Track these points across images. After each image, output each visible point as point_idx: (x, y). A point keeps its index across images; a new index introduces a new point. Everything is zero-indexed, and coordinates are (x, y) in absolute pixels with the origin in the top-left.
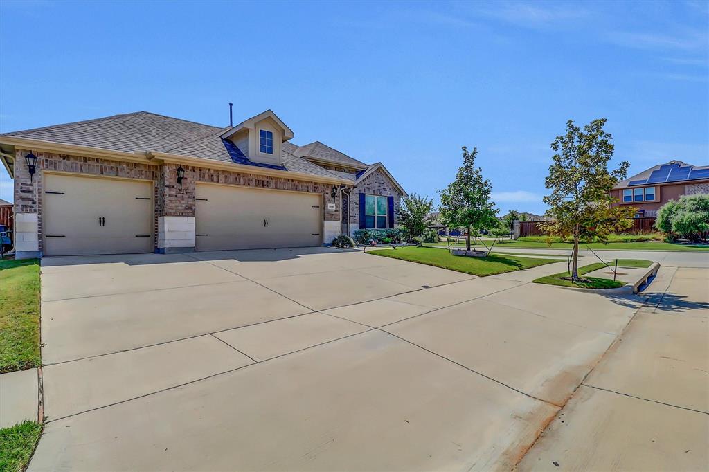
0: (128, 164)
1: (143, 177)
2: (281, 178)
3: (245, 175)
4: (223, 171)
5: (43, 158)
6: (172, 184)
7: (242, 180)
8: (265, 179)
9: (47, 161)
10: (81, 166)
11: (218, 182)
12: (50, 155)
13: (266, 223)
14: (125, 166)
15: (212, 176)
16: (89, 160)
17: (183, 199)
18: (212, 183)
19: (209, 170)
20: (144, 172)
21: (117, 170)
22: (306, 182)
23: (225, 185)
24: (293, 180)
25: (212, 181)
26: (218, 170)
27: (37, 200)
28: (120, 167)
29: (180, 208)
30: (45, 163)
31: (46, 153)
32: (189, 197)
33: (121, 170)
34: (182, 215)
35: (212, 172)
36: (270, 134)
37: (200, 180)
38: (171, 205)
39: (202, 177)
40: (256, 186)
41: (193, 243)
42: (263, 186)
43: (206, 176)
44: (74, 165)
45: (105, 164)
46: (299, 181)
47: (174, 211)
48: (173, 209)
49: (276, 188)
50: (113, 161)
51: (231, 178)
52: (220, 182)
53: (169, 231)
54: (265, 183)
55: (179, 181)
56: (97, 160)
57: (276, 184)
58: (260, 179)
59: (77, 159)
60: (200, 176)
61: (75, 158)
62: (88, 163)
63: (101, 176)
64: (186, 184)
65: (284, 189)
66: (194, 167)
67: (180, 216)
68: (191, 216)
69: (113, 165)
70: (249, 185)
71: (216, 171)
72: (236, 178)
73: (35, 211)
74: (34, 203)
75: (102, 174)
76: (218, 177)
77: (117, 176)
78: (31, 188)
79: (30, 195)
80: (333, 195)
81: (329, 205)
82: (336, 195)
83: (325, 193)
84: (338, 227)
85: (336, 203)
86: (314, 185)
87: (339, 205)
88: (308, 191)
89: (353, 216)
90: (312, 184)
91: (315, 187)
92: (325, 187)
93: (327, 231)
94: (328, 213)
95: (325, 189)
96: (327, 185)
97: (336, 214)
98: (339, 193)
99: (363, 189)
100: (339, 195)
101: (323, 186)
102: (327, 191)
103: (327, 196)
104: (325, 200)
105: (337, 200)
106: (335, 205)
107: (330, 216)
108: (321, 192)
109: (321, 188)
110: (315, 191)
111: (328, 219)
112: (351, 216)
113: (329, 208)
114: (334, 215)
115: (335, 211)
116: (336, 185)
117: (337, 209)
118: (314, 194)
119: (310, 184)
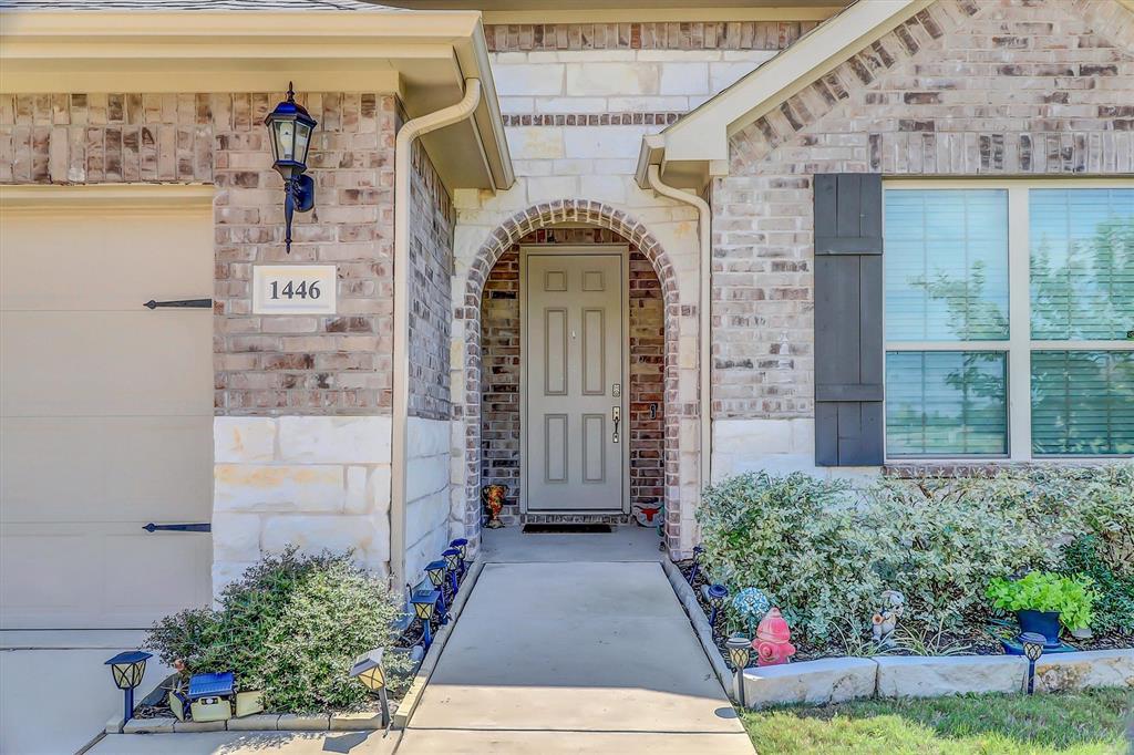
80: (301, 192)
81: (265, 276)
82: (348, 179)
83: (220, 179)
84: (370, 468)
85: (350, 251)
86: (102, 120)
87: (380, 272)
88: (43, 177)
89: (748, 364)
90: (81, 116)
91: (114, 137)
92: (222, 122)
93: (242, 511)
94: (252, 350)
95: (223, 140)
96: (241, 105)
97: (342, 355)
98: (380, 162)
99: (855, 139)
100: (385, 185)
101: (205, 114)
102: (238, 161)
103: (240, 195)
104: (222, 238)
105: (352, 232)
106: (332, 269)
107: (276, 377)
108: (185, 169)
109: (181, 137)
110: (114, 167)
111: (254, 405)
112: (729, 365)
113: (262, 301)
114: (321, 365)
115: (335, 327)
116: (343, 97)
117: (359, 307)
118: (115, 191)
119: (61, 117)
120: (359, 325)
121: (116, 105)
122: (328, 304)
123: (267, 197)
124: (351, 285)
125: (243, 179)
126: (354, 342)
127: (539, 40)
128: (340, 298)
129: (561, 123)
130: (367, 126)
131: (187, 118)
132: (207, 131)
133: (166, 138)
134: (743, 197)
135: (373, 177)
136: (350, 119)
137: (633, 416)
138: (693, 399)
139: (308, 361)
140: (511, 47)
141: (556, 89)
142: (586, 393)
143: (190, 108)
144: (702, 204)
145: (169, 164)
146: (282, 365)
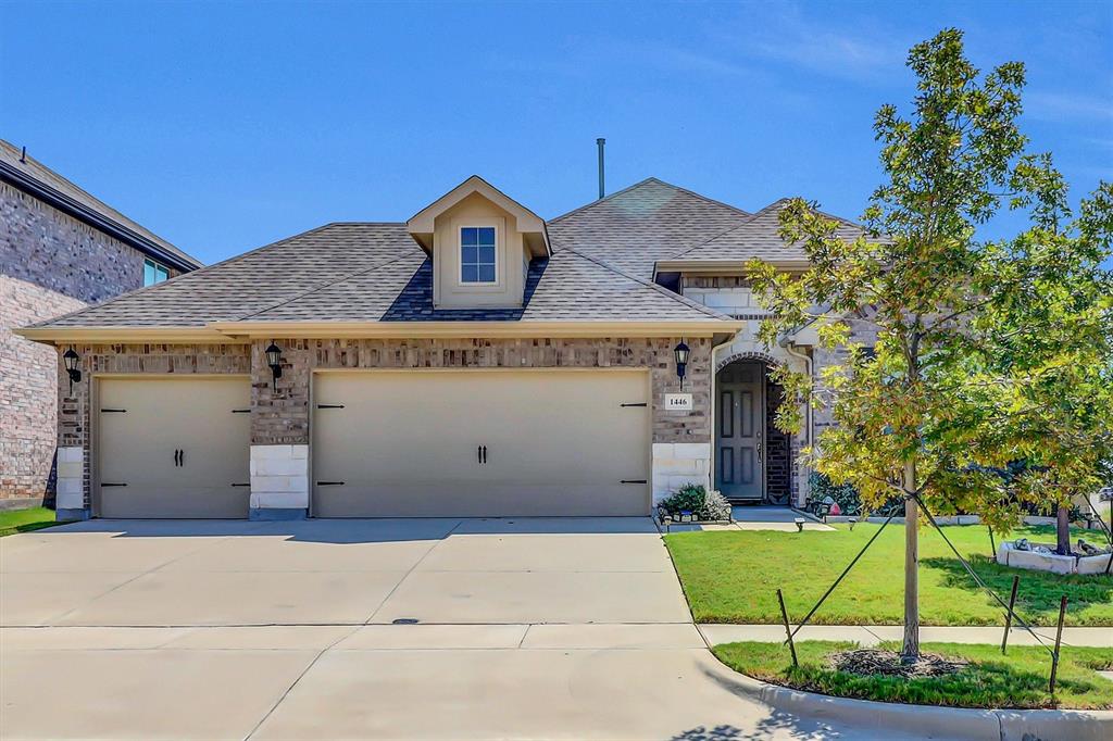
0: (211, 347)
1: (236, 369)
2: (514, 339)
3: (417, 343)
4: (368, 341)
5: (91, 354)
6: (264, 381)
7: (411, 357)
8: (470, 347)
9: (96, 358)
10: (141, 361)
11: (356, 366)
12: (99, 347)
13: (482, 454)
14: (206, 352)
15: (344, 354)
16: (152, 349)
17: (284, 410)
18: (344, 370)
19: (338, 341)
20: (237, 359)
21: (194, 362)
22: (589, 341)
23: (373, 370)
24: (548, 341)
25: (344, 364)
26: (356, 341)
27: (82, 425)
28: (199, 356)
29: (278, 427)
30: (93, 363)
31: (95, 345)
32: (296, 404)
33: (201, 359)
34: (283, 443)
35: (343, 345)
36: (488, 234)
37: (319, 365)
38: (262, 422)
39: (323, 358)
40: (445, 364)
41: (302, 501)
42: (464, 363)
43: (332, 357)
44: (132, 360)
45: (176, 353)
46: (567, 342)
47: (267, 434)
48: (265, 431)
49: (499, 365)
50: (187, 346)
51: (386, 354)
52: (361, 364)
53: (257, 475)
54: (470, 357)
55: (277, 371)
56: (164, 347)
57: (500, 354)
58: (456, 347)
59: (134, 351)
60: (319, 356)
61: (133, 347)
62: (152, 353)
63: (172, 375)
64: (290, 378)
65: (522, 366)
66: (306, 340)
67: (278, 443)
68: (300, 443)
69: (189, 352)
70: (428, 364)
71: (351, 342)
72: (398, 353)
73: (80, 442)
74: (79, 430)
75: (171, 371)
76: (356, 356)
77: (194, 372)
78: (76, 406)
79: (73, 418)
80: (681, 369)
81: (669, 397)
82: (696, 366)
83: (654, 366)
84: (703, 460)
85: (697, 389)
86: (616, 346)
87: (706, 395)
88: (596, 365)
89: (828, 424)
90: (609, 345)
91: (619, 352)
92: (655, 347)
93: (662, 474)
94: (665, 422)
95: (655, 353)
96: (661, 341)
97: (695, 423)
98: (706, 360)
99: (871, 333)
100: (708, 367)
101: (649, 344)
102: (661, 360)
103: (661, 371)
104: (655, 385)
105: (697, 383)
106: (691, 396)
107: (673, 431)
108: (643, 362)
109: (641, 352)
110: (619, 362)
111: (665, 439)
112: (820, 425)
113: (668, 406)
114: (687, 427)
115: (692, 414)
116: (694, 339)
117: (699, 408)
118: (619, 369)
119: (602, 345)
120: (700, 414)
121: (620, 341)
122: (689, 406)
123: (669, 372)
124: (697, 400)
125: (663, 365)
126: (698, 419)
127: (737, 283)
128: (693, 405)
129: (746, 319)
130: (702, 348)
131: (643, 346)
132: (649, 350)
133: (636, 352)
134: (826, 357)
135: (704, 365)
136: (697, 346)
137: (768, 448)
138: (804, 438)
139: (683, 425)
140: (725, 286)
141: (745, 304)
142: (743, 436)
143: (645, 342)
144: (809, 359)
145: (638, 360)
146: (675, 427)
